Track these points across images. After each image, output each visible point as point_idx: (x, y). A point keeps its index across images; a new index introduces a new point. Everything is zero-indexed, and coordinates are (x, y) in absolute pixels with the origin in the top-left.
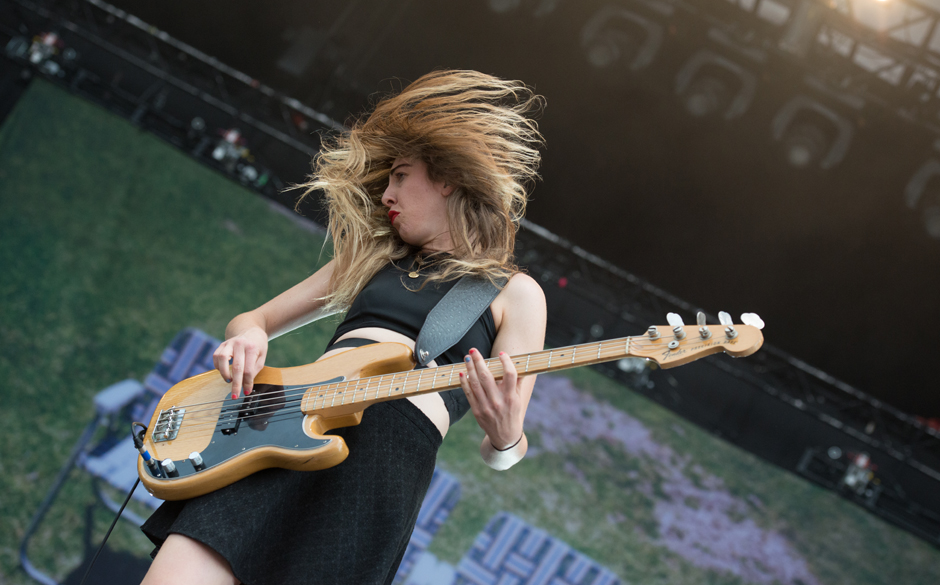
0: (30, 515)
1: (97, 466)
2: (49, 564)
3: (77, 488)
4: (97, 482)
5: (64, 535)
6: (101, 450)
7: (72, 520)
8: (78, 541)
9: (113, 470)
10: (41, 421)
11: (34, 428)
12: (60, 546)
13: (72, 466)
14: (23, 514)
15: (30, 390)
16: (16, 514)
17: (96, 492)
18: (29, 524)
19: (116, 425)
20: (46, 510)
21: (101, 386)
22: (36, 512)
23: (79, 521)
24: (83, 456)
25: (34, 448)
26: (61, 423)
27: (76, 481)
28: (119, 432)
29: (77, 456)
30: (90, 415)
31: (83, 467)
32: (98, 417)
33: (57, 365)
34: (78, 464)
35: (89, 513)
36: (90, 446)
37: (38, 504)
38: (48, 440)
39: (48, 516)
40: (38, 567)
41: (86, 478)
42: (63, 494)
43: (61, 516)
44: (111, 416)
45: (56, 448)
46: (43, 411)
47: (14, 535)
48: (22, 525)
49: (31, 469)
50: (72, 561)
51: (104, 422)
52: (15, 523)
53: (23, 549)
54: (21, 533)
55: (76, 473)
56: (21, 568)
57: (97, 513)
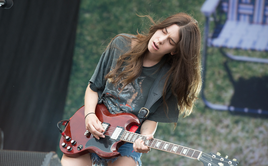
1: (218, 42)
2: (219, 99)
3: (214, 57)
4: (222, 50)
5: (219, 82)
6: (216, 34)
7: (219, 73)
8: (227, 82)
9: (227, 41)
12: (220, 89)
13: (207, 48)
17: (224, 55)
19: (218, 19)
23: (223, 73)
24: (210, 41)
27: (212, 54)
28: (220, 21)
29: (206, 42)
30: (203, 19)
31: (212, 46)
32: (207, 18)
33: (175, 2)
34: (209, 45)
35: (226, 66)
36: (210, 35)
39: (207, 77)
40: (214, 103)
41: (216, 50)
42: (209, 63)
43: (213, 74)
44: (213, 15)
50: (229, 93)
51: (211, 19)
53: (203, 97)
55: (210, 50)
56: (207, 107)
57: (230, 65)
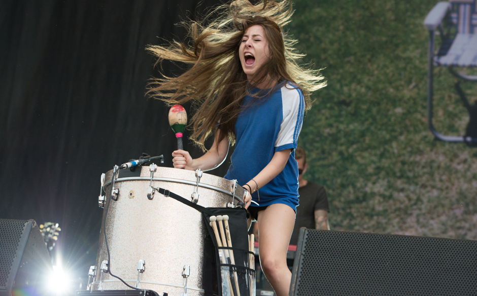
0: (424, 107)
1: (447, 60)
2: (452, 129)
3: (442, 78)
4: (452, 69)
5: (450, 108)
6: (444, 51)
7: (450, 97)
8: (461, 107)
9: (458, 58)
10: (399, 52)
11: (398, 58)
12: (452, 116)
13: (432, 67)
14: (420, 109)
15: (384, 39)
16: (416, 111)
17: (456, 75)
18: (426, 113)
19: (445, 32)
20: (431, 100)
21: (423, 15)
22: (426, 104)
23: (455, 96)
24: (435, 59)
25: (405, 69)
26: (411, 47)
27: (440, 75)
28: (448, 34)
29: (432, 60)
30: (427, 33)
31: (439, 65)
32: (431, 33)
33: (390, 16)
34: (435, 64)
35: (458, 88)
36: (436, 52)
37: (425, 99)
38: (409, 60)
39: (435, 103)
40: (446, 134)
41: (444, 69)
42: (436, 86)
43: (443, 98)
44: (439, 28)
45: (417, 62)
46: (397, 46)
47: (422, 123)
48: (423, 115)
49: (409, 82)
50: (466, 119)
51: (437, 33)
52: (419, 116)
53: (431, 128)
54: (425, 120)
55: (436, 70)
56: (437, 139)
57: (462, 86)
